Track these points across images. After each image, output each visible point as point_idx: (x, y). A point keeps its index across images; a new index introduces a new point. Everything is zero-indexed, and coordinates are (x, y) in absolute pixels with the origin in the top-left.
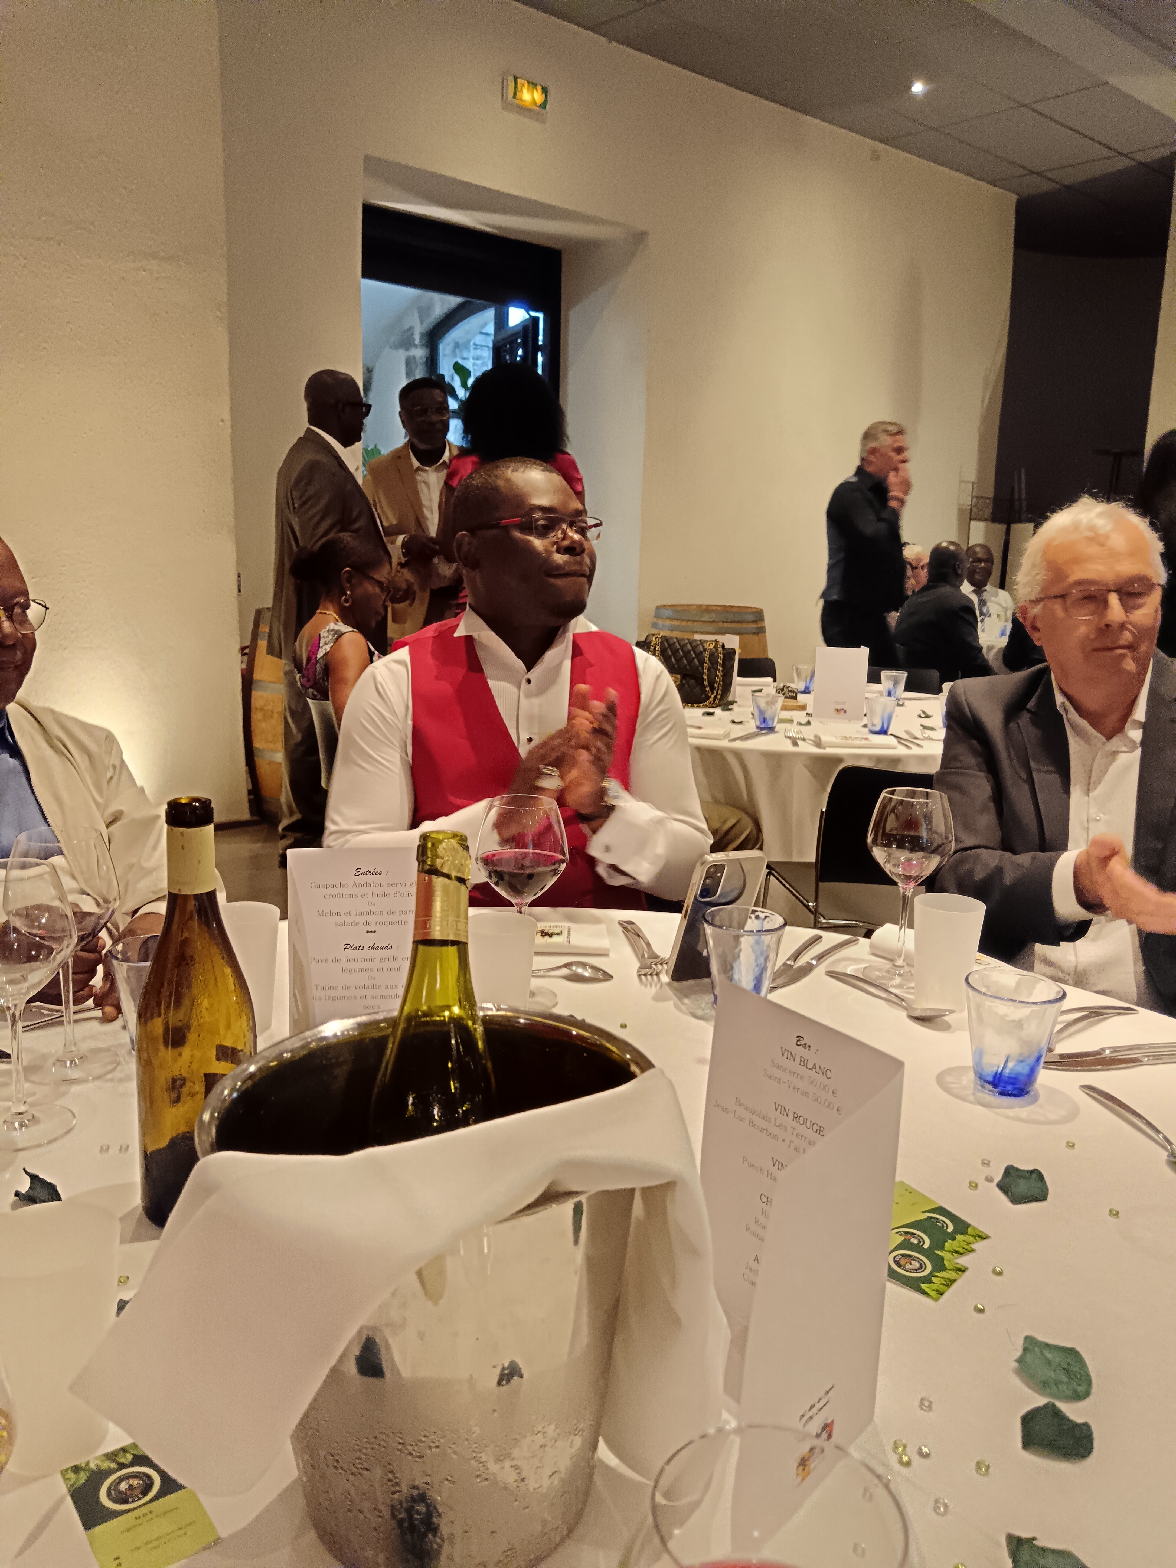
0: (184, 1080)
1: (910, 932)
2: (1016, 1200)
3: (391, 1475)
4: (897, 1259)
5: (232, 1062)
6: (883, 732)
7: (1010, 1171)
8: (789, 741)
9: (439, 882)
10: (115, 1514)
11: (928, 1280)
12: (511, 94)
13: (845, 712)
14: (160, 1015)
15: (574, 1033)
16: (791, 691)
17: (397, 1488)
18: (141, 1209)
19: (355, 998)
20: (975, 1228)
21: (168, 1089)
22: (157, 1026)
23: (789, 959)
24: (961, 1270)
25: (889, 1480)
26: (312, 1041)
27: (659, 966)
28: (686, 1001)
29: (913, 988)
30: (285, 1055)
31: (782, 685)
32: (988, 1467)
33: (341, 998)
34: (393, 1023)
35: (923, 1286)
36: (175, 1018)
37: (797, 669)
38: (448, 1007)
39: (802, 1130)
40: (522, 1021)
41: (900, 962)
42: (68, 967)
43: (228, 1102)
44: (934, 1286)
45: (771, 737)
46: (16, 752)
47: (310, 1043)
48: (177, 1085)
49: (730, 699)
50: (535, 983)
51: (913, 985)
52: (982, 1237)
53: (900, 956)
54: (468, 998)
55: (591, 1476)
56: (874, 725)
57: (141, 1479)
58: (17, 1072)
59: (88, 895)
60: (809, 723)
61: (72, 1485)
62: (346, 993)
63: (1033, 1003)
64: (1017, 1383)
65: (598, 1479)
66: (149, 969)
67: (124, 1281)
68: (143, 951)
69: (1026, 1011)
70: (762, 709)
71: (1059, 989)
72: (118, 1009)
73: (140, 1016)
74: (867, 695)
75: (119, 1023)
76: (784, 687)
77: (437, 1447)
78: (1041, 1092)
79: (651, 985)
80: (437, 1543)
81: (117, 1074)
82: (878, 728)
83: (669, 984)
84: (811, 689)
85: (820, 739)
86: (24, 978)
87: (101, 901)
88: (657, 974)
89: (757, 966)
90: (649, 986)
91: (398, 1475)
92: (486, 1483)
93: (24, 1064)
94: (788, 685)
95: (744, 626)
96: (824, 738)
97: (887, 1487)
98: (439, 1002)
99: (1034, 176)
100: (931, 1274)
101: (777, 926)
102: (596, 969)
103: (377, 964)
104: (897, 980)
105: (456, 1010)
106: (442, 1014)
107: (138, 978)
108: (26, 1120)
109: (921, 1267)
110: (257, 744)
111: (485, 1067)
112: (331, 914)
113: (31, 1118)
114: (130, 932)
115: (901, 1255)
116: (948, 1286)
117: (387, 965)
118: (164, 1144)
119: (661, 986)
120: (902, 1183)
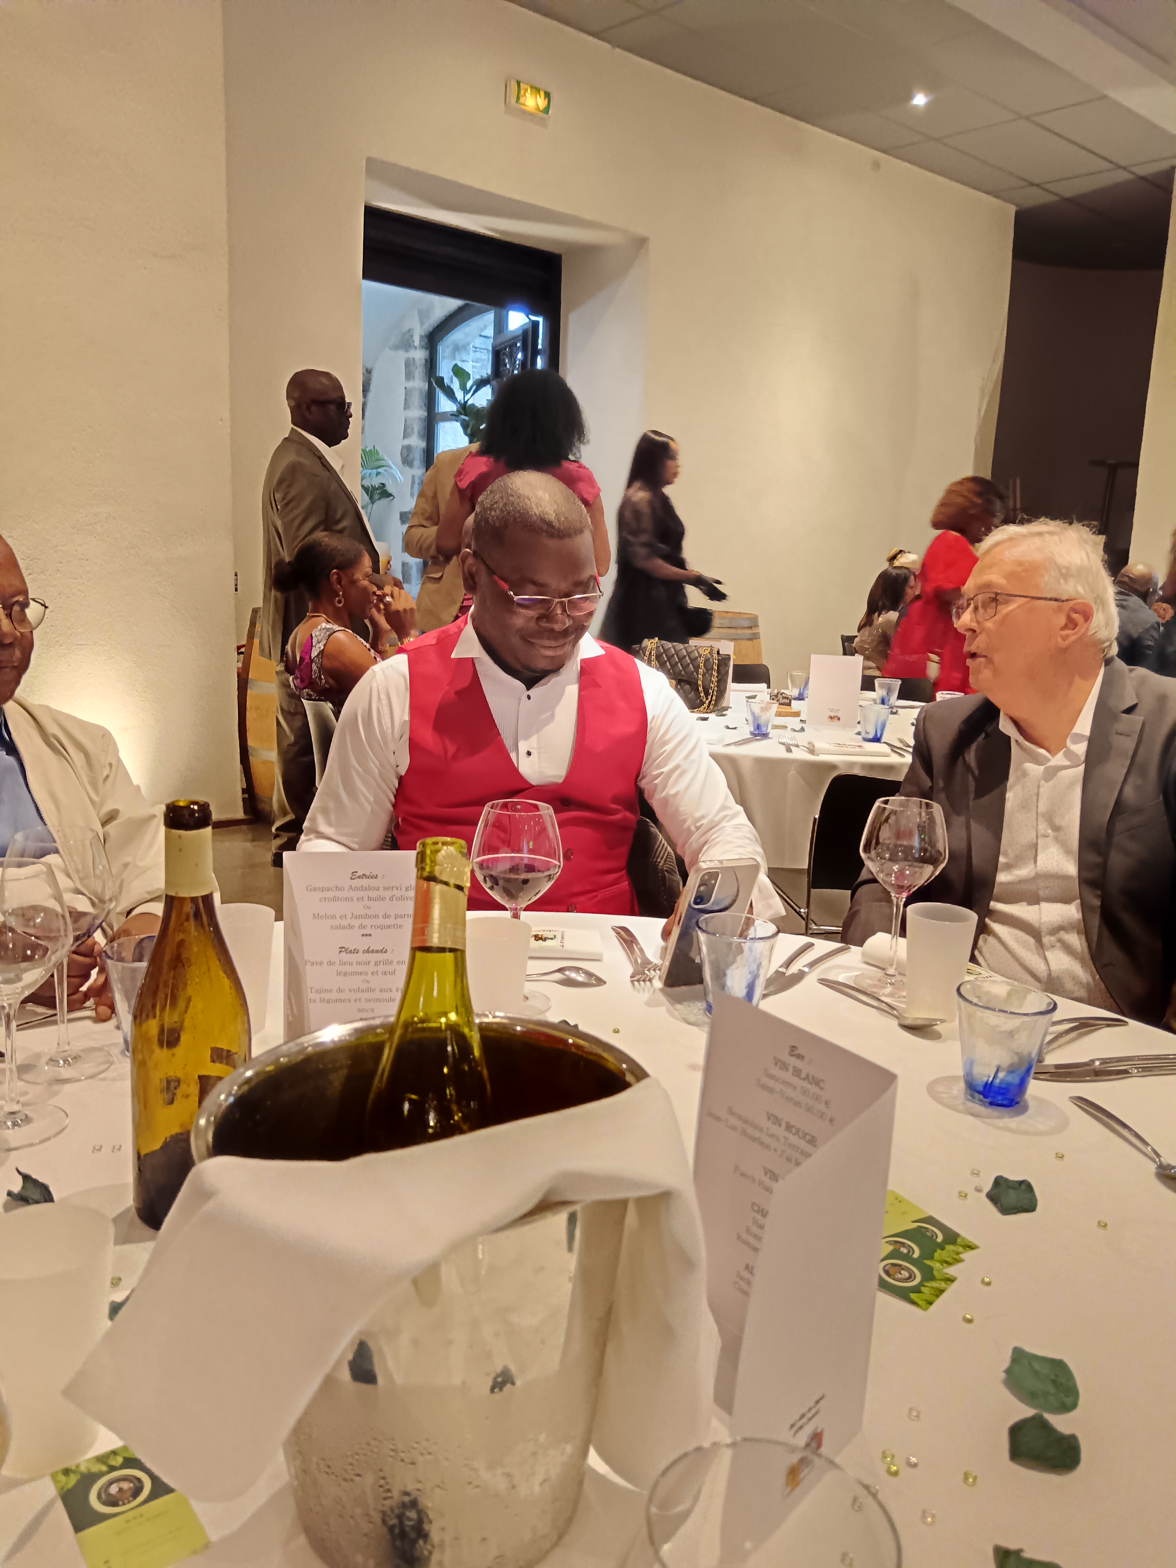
0: (178, 1081)
1: (902, 940)
2: (1006, 1210)
3: (382, 1482)
4: (887, 1268)
5: (227, 1064)
6: (877, 739)
7: (999, 1182)
8: (783, 748)
9: (437, 888)
10: (104, 1517)
11: (917, 1290)
12: (514, 100)
13: (839, 719)
14: (155, 1017)
15: (570, 1041)
16: (786, 698)
17: (389, 1494)
18: (134, 1210)
19: (350, 1001)
20: (963, 1239)
21: (162, 1091)
22: (152, 1027)
23: (781, 967)
24: (950, 1280)
25: (877, 1490)
26: (309, 1046)
27: (652, 971)
28: (679, 1006)
29: (905, 997)
30: (282, 1059)
31: (776, 691)
32: (975, 1478)
33: (336, 1001)
34: (390, 1029)
35: (913, 1296)
36: (170, 1018)
37: (791, 676)
38: (445, 1014)
39: (793, 1139)
40: (519, 1028)
41: (891, 971)
42: (63, 968)
43: (224, 1107)
44: (924, 1296)
45: (765, 742)
46: (12, 749)
47: (307, 1048)
48: (171, 1086)
49: (724, 704)
50: (529, 987)
51: (904, 994)
52: (971, 1247)
53: (891, 965)
54: (465, 1005)
55: (581, 1483)
56: (867, 733)
57: (131, 1481)
58: (11, 1070)
59: (83, 894)
60: (802, 730)
61: (62, 1488)
62: (342, 996)
63: (1024, 1014)
64: (1006, 1394)
65: (587, 1487)
66: (144, 971)
67: (116, 1282)
68: (137, 951)
69: (1016, 1022)
70: (756, 715)
71: (1050, 1001)
72: (112, 1008)
73: (135, 1017)
74: (861, 703)
75: (113, 1022)
76: (778, 693)
77: (430, 1454)
78: (1031, 1103)
79: (644, 990)
80: (428, 1550)
81: (110, 1074)
82: (871, 736)
83: (661, 990)
84: (805, 695)
85: (813, 746)
86: (19, 979)
87: (96, 900)
88: (650, 980)
89: (750, 973)
90: (642, 991)
91: (390, 1481)
92: (477, 1490)
93: (18, 1063)
94: (782, 691)
95: (739, 631)
96: (818, 745)
97: (874, 1496)
98: (435, 1009)
99: (1034, 188)
100: (921, 1284)
101: (770, 934)
102: (589, 974)
103: (372, 968)
104: (889, 989)
105: (453, 1016)
106: (438, 1020)
107: (133, 979)
108: (18, 1119)
109: (910, 1277)
110: (251, 742)
111: (480, 1074)
112: (326, 917)
113: (23, 1117)
114: (125, 932)
115: (890, 1264)
116: (937, 1296)
117: (381, 968)
118: (157, 1146)
119: (654, 992)
120: (893, 1192)
